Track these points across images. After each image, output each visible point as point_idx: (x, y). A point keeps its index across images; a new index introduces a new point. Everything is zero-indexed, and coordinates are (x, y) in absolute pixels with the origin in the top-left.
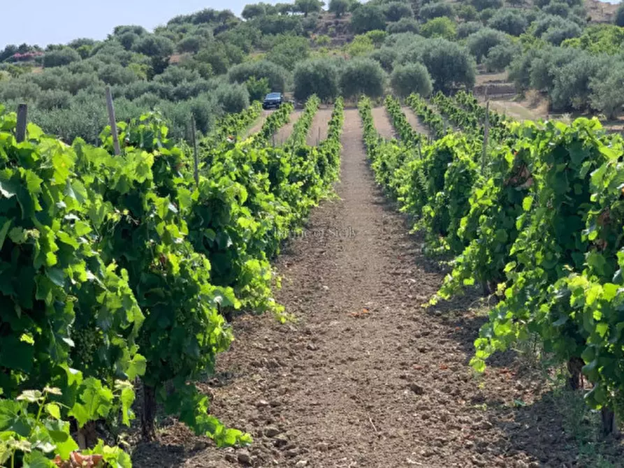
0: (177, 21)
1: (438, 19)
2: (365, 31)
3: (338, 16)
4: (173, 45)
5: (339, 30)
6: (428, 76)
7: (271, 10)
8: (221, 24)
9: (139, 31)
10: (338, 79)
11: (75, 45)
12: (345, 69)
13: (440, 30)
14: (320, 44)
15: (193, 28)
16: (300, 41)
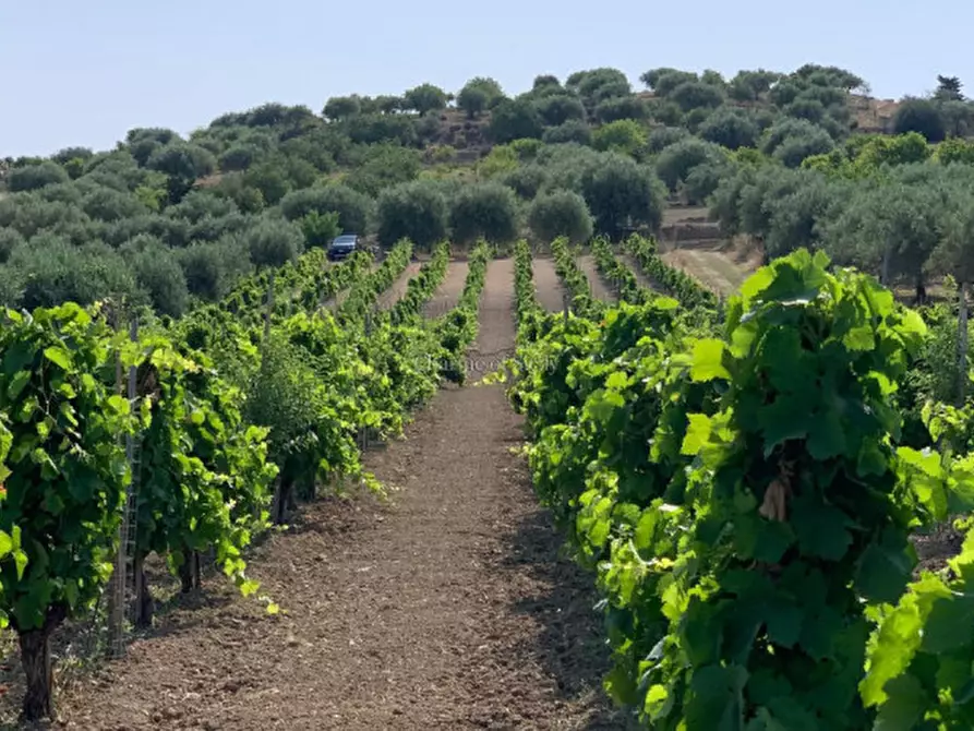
0: (224, 122)
1: (619, 123)
2: (509, 141)
3: (471, 117)
4: (212, 159)
5: (471, 137)
6: (585, 211)
7: (368, 106)
8: (292, 127)
9: (165, 137)
10: (447, 214)
11: (63, 158)
12: (457, 199)
13: (621, 139)
14: (440, 159)
15: (246, 132)
16: (407, 154)
